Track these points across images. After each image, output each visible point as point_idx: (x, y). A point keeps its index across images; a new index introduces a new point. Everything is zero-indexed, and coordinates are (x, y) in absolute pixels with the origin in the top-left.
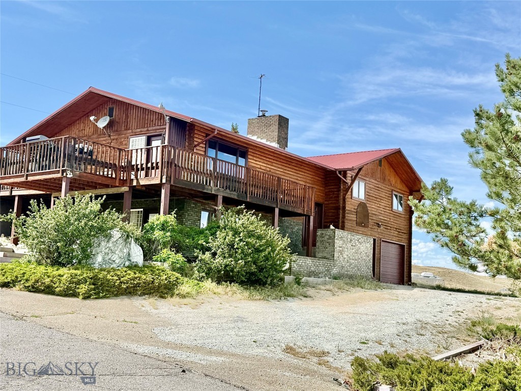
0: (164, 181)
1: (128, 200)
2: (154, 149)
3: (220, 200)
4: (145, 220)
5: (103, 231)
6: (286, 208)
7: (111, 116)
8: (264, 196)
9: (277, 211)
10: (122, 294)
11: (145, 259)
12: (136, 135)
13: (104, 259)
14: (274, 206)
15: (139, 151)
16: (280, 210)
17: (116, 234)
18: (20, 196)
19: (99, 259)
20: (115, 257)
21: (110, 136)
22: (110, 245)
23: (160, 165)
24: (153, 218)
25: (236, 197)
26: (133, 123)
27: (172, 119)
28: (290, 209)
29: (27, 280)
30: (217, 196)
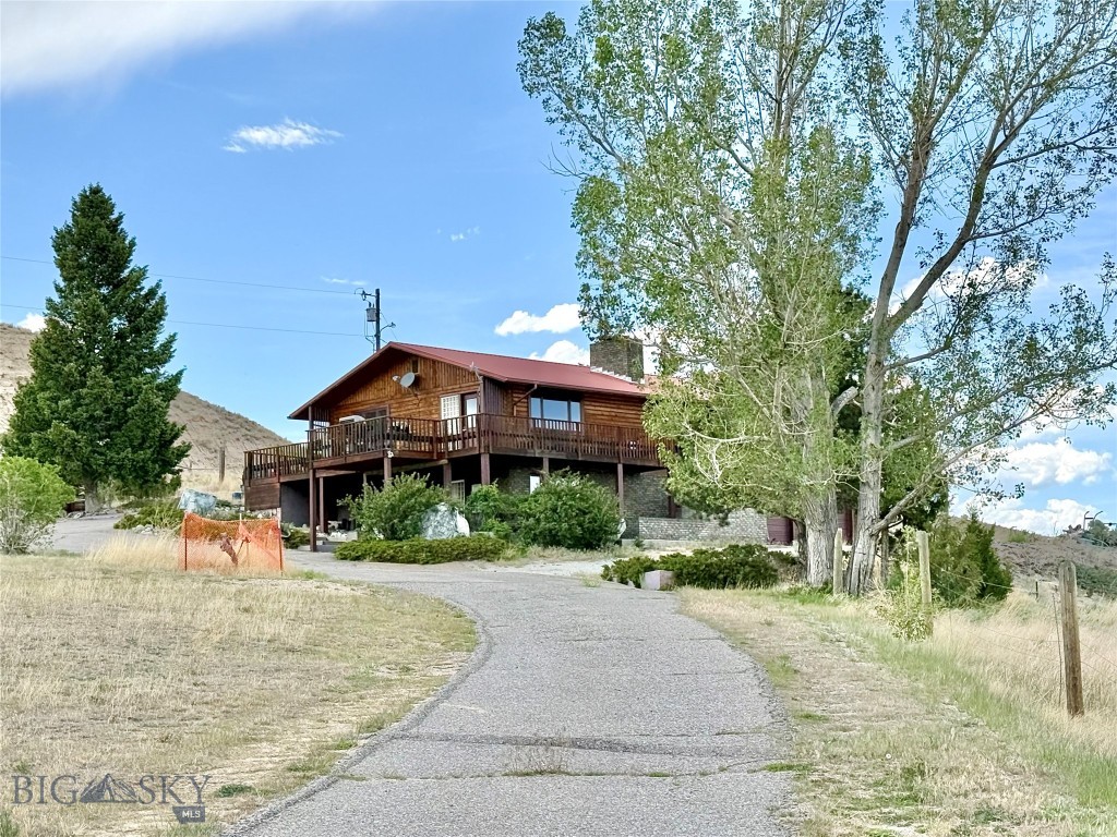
0: (482, 451)
1: (448, 474)
2: (470, 418)
3: (546, 464)
4: (468, 492)
5: (430, 506)
6: (633, 462)
7: (415, 371)
8: (601, 451)
9: (620, 467)
10: (454, 560)
11: (471, 529)
12: (447, 393)
13: (434, 531)
14: (615, 461)
15: (454, 421)
16: (624, 466)
17: (442, 508)
18: (324, 478)
19: (430, 532)
20: (444, 530)
21: (416, 395)
22: (438, 518)
23: (477, 435)
24: (475, 489)
25: (564, 458)
26: (443, 377)
27: (487, 379)
28: (639, 463)
29: (374, 553)
30: (541, 459)
